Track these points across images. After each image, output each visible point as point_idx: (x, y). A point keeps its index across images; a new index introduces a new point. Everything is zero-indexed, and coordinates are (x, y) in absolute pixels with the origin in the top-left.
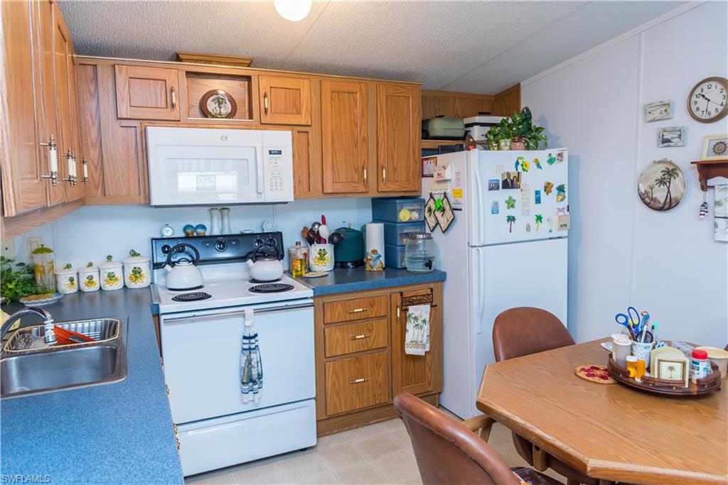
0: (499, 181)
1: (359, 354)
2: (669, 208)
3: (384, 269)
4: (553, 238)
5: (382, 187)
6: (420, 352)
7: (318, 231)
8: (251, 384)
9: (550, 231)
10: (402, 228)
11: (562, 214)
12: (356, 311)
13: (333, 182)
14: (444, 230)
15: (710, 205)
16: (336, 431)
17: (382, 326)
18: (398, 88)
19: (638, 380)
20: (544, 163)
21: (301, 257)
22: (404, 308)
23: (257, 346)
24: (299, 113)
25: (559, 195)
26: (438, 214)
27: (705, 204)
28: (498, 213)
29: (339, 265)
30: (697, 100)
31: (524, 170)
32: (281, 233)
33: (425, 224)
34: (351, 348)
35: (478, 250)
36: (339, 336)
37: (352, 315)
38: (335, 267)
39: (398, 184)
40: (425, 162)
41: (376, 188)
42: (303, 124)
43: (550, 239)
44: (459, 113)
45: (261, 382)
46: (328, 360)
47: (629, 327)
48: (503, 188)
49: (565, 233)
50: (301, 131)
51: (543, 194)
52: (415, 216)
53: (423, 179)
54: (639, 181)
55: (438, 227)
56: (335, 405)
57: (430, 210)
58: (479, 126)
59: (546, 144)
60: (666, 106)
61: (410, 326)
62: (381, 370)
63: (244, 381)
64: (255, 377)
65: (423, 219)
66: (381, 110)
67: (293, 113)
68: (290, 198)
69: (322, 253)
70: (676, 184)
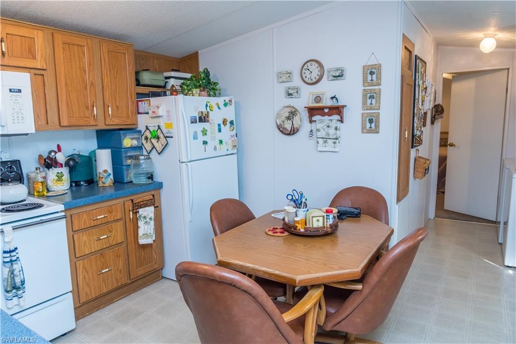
0: (196, 117)
1: (102, 251)
2: (293, 134)
3: (114, 184)
4: (229, 155)
5: (109, 122)
6: (150, 241)
7: (55, 158)
8: (14, 291)
9: (228, 150)
10: (126, 152)
11: (233, 139)
12: (98, 217)
13: (68, 117)
14: (159, 152)
15: (314, 131)
16: (87, 314)
17: (119, 226)
18: (117, 46)
19: (302, 230)
20: (222, 106)
21: (41, 180)
22: (134, 211)
23: (18, 258)
24: (34, 58)
25: (231, 126)
26: (154, 141)
27: (311, 131)
28: (197, 139)
29: (75, 184)
30: (305, 71)
31: (211, 110)
32: (19, 161)
33: (142, 149)
34: (96, 246)
35: (187, 165)
36: (86, 240)
37: (95, 221)
38: (71, 185)
39: (121, 119)
40: (140, 103)
41: (104, 123)
42: (39, 67)
43: (227, 155)
44: (157, 68)
45: (24, 287)
46: (78, 259)
47: (294, 201)
48: (199, 122)
49: (235, 151)
50: (38, 74)
51: (222, 126)
52: (135, 143)
53: (138, 115)
54: (277, 118)
55: (154, 150)
56: (86, 293)
57: (146, 138)
58: (174, 79)
59: (220, 94)
60: (289, 73)
61: (141, 223)
62: (120, 259)
63: (8, 289)
64: (18, 284)
65: (140, 145)
66: (105, 61)
67: (29, 58)
68: (32, 130)
69: (60, 175)
70: (296, 120)
